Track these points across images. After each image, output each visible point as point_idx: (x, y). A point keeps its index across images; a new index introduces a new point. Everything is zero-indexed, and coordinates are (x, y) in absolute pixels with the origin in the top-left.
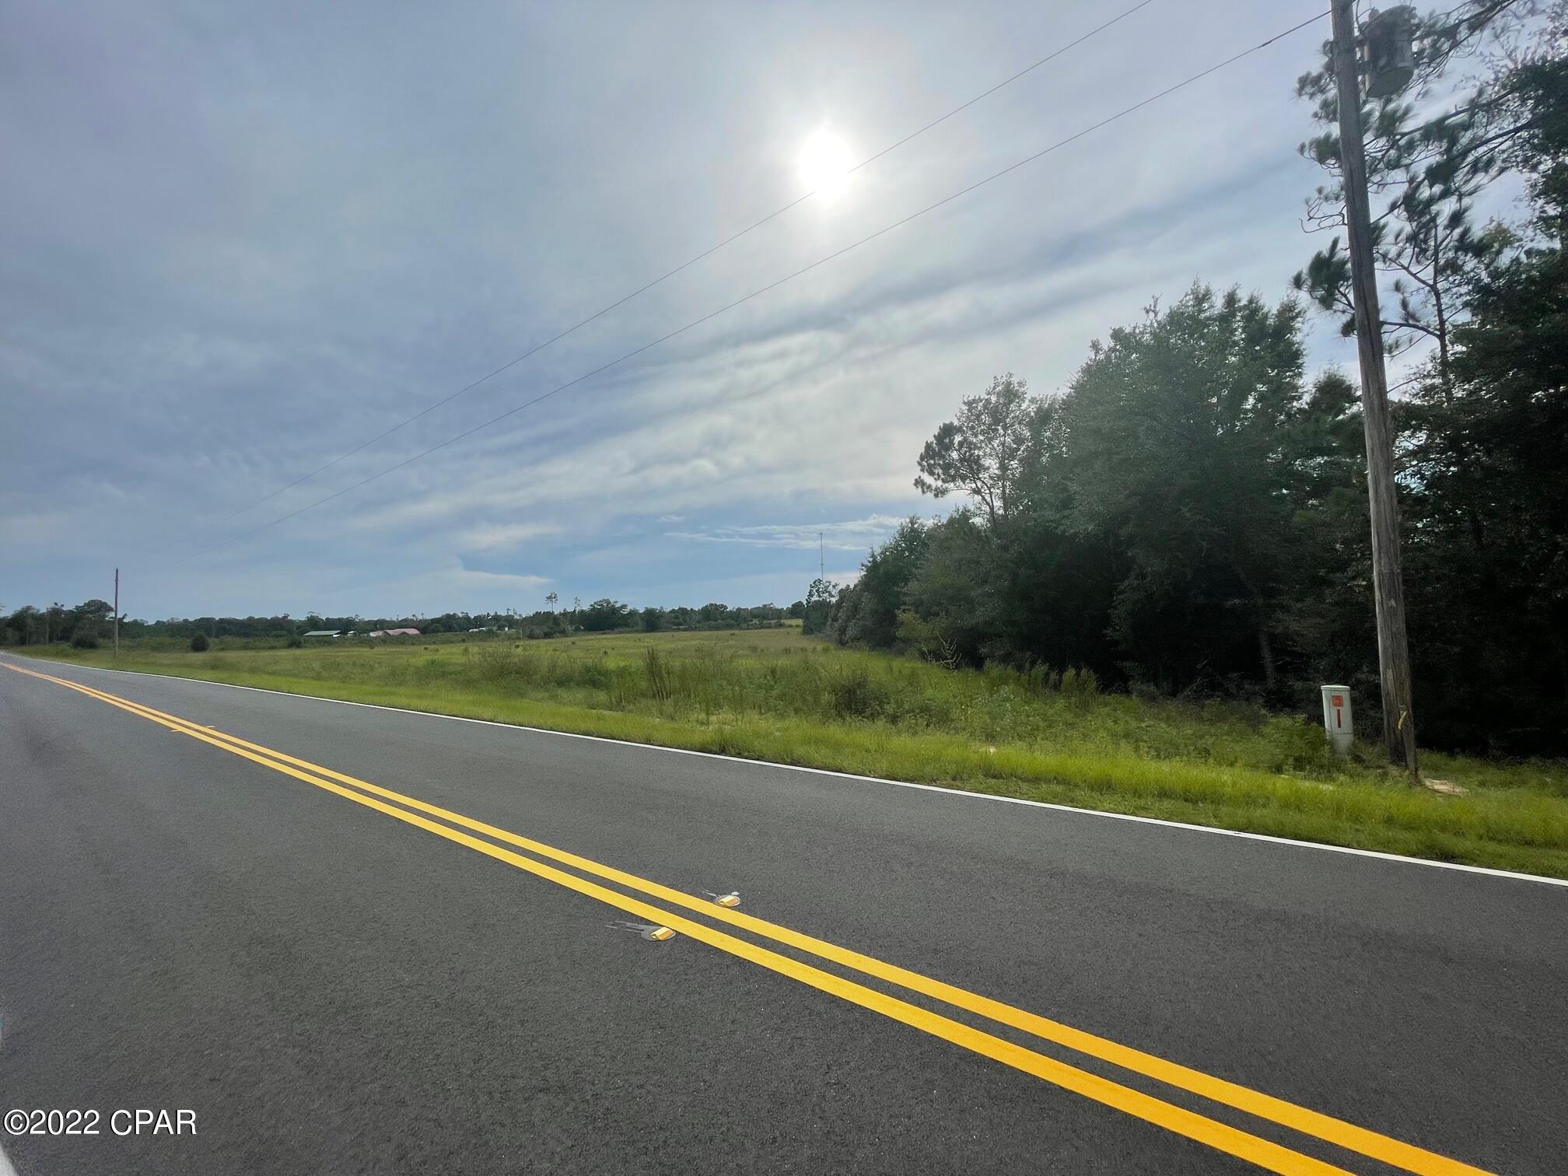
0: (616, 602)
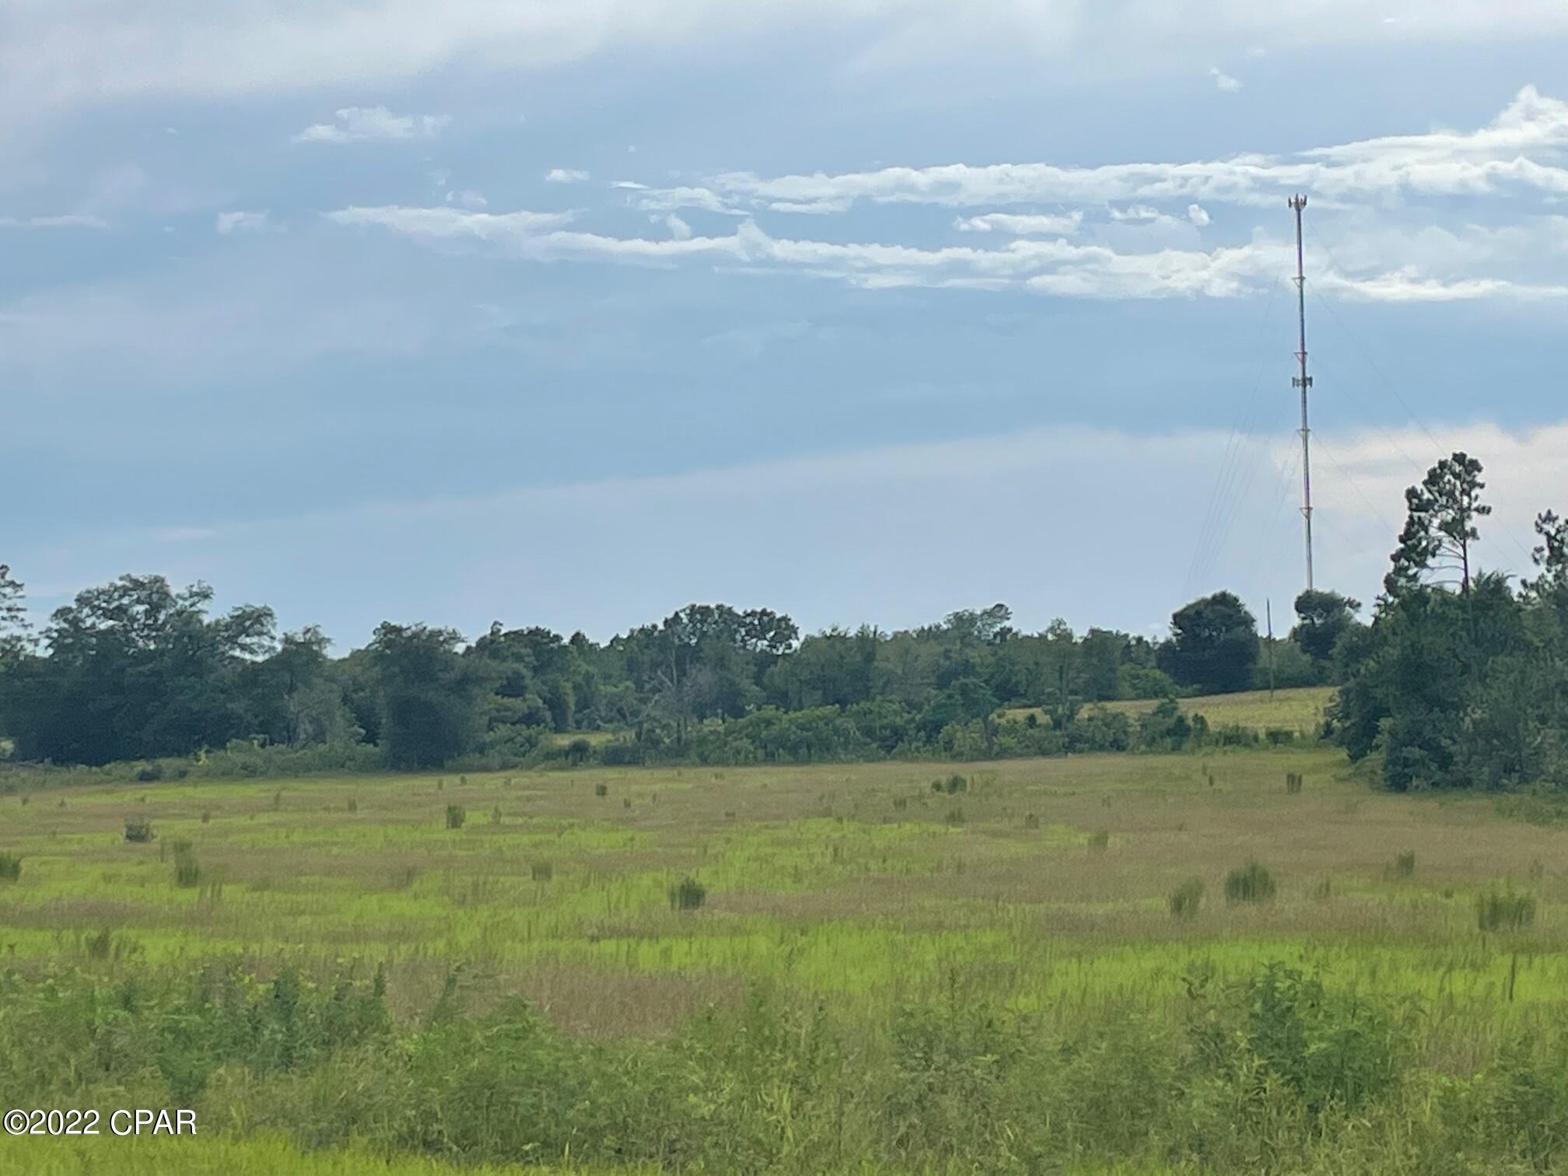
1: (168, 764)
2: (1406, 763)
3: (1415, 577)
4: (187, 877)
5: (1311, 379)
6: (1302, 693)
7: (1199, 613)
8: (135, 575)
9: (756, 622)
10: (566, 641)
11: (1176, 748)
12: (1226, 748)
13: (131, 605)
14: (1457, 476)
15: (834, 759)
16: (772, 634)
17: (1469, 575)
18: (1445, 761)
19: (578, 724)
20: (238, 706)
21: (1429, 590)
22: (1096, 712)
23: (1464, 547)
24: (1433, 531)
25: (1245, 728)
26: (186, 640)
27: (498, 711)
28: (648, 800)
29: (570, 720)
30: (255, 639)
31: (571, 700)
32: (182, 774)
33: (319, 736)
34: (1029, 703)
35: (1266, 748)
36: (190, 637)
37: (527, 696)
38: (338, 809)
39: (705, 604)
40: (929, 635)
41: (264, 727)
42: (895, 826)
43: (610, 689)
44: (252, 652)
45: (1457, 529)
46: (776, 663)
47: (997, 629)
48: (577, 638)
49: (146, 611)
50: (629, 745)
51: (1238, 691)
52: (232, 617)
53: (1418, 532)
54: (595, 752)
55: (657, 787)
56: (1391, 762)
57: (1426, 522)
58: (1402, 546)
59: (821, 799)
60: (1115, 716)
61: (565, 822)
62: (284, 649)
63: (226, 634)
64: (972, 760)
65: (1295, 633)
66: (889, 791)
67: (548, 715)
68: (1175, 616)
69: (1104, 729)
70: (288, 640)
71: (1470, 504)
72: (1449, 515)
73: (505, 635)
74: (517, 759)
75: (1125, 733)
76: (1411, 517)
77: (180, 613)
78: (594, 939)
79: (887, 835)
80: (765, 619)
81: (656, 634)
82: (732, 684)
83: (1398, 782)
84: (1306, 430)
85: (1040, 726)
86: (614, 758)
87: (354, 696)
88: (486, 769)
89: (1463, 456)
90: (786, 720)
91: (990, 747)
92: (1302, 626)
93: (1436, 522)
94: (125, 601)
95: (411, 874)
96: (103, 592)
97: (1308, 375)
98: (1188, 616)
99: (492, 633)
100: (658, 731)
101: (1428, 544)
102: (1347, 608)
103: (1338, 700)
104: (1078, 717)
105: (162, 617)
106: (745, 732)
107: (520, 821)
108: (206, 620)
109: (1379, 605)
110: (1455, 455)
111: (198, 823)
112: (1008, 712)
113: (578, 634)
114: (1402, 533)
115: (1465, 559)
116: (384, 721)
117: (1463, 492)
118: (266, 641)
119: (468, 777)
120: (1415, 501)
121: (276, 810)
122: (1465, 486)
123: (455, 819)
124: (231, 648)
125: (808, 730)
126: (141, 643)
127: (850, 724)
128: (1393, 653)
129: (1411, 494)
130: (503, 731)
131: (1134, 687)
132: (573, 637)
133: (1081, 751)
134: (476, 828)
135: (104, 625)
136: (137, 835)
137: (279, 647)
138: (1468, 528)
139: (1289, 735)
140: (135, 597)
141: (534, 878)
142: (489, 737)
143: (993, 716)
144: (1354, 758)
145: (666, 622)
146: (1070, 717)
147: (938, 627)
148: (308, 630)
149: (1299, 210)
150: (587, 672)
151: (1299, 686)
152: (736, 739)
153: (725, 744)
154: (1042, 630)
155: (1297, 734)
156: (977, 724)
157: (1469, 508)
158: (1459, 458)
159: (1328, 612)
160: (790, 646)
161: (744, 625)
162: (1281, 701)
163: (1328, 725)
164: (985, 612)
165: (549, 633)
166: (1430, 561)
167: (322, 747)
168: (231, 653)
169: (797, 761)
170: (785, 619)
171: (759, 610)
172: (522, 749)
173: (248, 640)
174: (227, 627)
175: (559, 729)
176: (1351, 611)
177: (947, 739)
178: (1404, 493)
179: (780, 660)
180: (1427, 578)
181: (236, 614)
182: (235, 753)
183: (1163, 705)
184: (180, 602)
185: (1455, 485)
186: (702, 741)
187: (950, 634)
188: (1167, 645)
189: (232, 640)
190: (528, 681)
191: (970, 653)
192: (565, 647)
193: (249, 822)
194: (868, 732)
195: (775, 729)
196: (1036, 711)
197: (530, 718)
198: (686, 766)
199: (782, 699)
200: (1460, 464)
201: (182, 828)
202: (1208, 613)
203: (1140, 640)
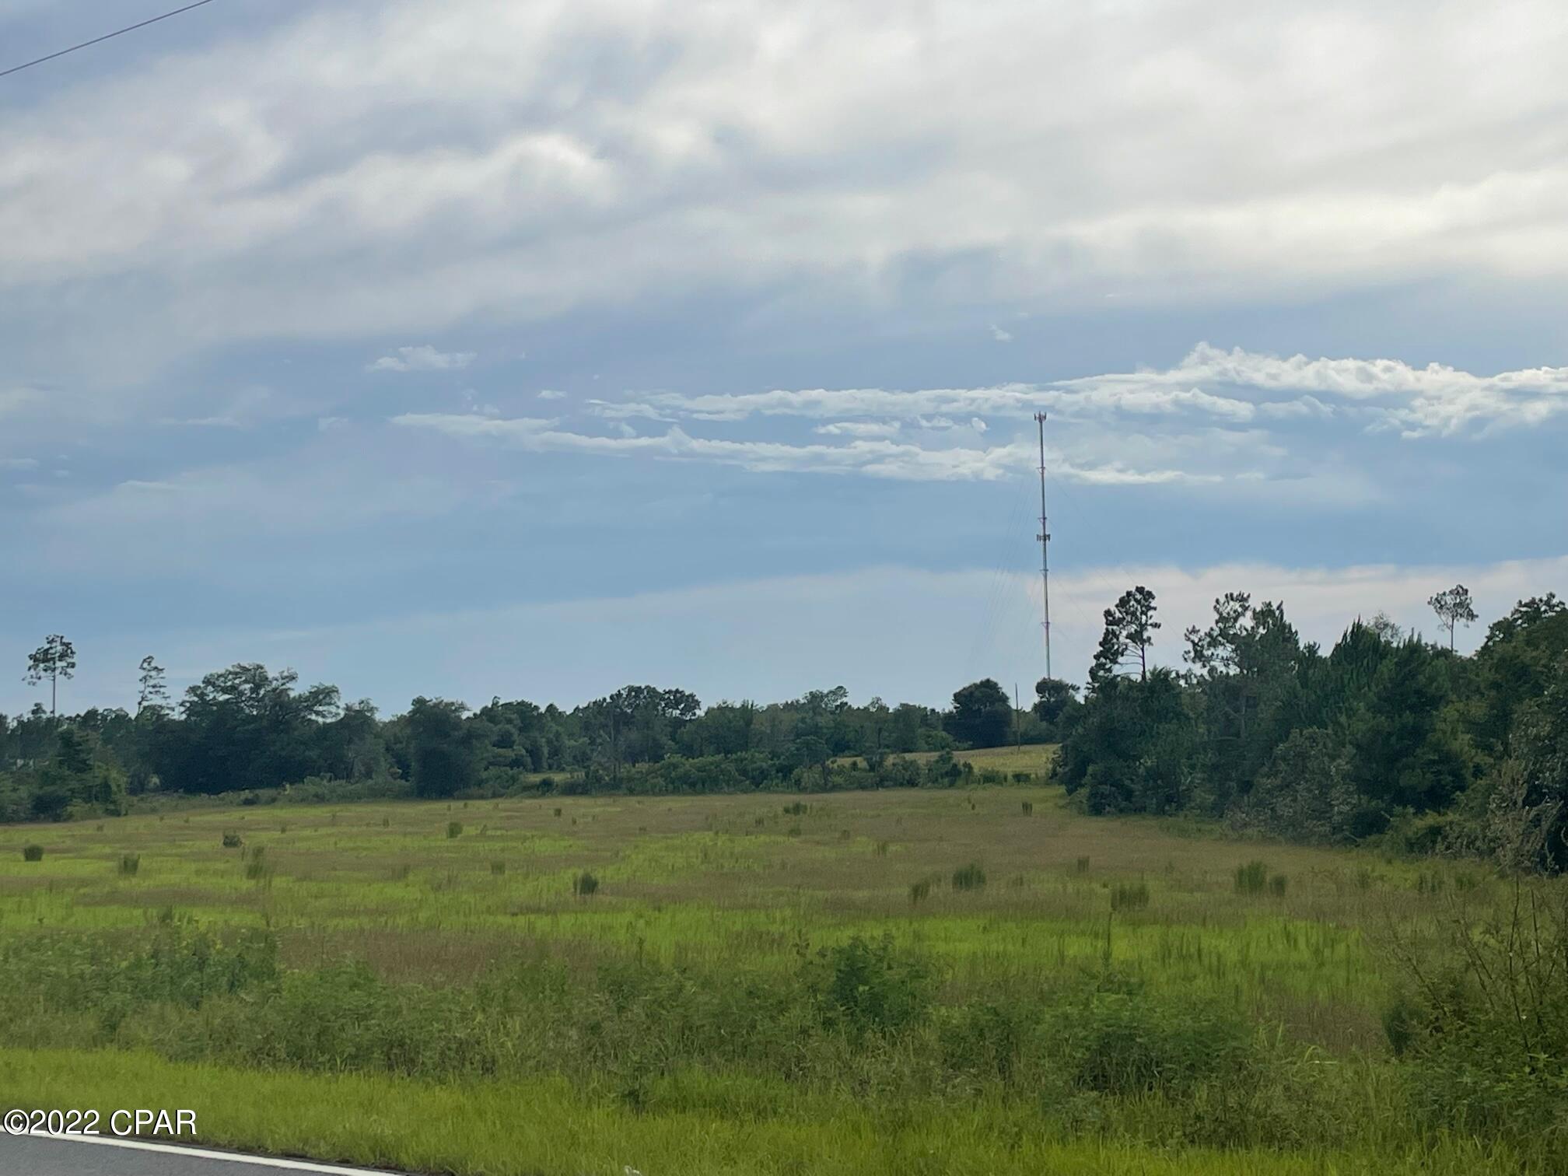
0: (292, 678)
1: (265, 793)
2: (1103, 796)
3: (1110, 670)
4: (253, 872)
5: (1049, 536)
6: (1039, 747)
7: (971, 693)
8: (242, 664)
9: (672, 697)
10: (543, 710)
11: (952, 785)
12: (985, 785)
13: (240, 684)
14: (1138, 602)
15: (720, 791)
16: (682, 705)
17: (1146, 669)
18: (1129, 795)
19: (550, 767)
20: (313, 754)
21: (1119, 679)
22: (898, 761)
23: (1143, 650)
24: (1122, 639)
25: (998, 772)
26: (278, 708)
27: (494, 757)
28: (590, 819)
29: (545, 765)
30: (325, 708)
31: (546, 750)
32: (274, 800)
33: (368, 775)
34: (855, 753)
35: (1012, 785)
36: (280, 707)
37: (515, 747)
38: (376, 825)
39: (638, 685)
40: (789, 707)
41: (330, 769)
42: (753, 837)
43: (572, 743)
44: (324, 716)
45: (1137, 637)
46: (685, 726)
47: (838, 703)
48: (551, 708)
49: (251, 688)
50: (581, 781)
51: (998, 746)
52: (310, 693)
53: (1112, 639)
54: (557, 786)
55: (597, 810)
56: (1093, 795)
57: (1118, 633)
58: (1102, 649)
59: (707, 819)
60: (912, 762)
61: (529, 834)
62: (346, 714)
63: (305, 704)
64: (813, 792)
65: (1036, 707)
66: (754, 814)
67: (529, 760)
68: (955, 695)
69: (903, 771)
70: (348, 708)
71: (1147, 621)
72: (1133, 628)
73: (502, 705)
74: (503, 791)
75: (918, 774)
76: (1107, 629)
77: (274, 690)
78: (514, 914)
79: (744, 843)
80: (678, 695)
81: (605, 704)
82: (654, 740)
83: (1097, 809)
84: (1046, 570)
85: (860, 769)
86: (571, 790)
87: (394, 746)
88: (482, 797)
89: (1143, 588)
90: (689, 764)
91: (826, 784)
92: (1041, 703)
93: (1125, 633)
94: (237, 681)
95: (406, 870)
96: (221, 676)
97: (1047, 533)
98: (965, 696)
99: (493, 704)
100: (601, 772)
101: (1119, 647)
102: (1071, 691)
103: (1060, 752)
104: (885, 763)
105: (262, 692)
106: (659, 773)
107: (499, 833)
108: (292, 694)
109: (1089, 689)
110: (1137, 588)
111: (277, 834)
112: (838, 759)
113: (551, 705)
114: (1101, 640)
115: (1143, 658)
116: (413, 764)
117: (1142, 613)
118: (333, 709)
119: (470, 802)
120: (1111, 618)
121: (334, 825)
122: (1144, 609)
123: (454, 831)
124: (311, 714)
125: (705, 771)
126: (247, 711)
127: (732, 767)
128: (1094, 720)
129: (1108, 613)
130: (493, 771)
131: (927, 743)
132: (548, 707)
133: (887, 787)
134: (469, 838)
135: (222, 697)
136: (230, 842)
137: (342, 713)
138: (1145, 637)
139: (1027, 776)
140: (244, 678)
141: (493, 872)
142: (484, 775)
143: (828, 762)
144: (1070, 792)
145: (612, 697)
146: (880, 764)
147: (797, 701)
148: (362, 702)
149: (1041, 422)
150: (557, 731)
151: (1037, 743)
152: (653, 778)
153: (647, 781)
154: (866, 705)
155: (1033, 776)
156: (818, 768)
157: (1146, 624)
158: (1140, 590)
159: (1058, 693)
160: (694, 714)
161: (664, 700)
162: (1024, 753)
163: (1054, 770)
164: (831, 692)
165: (531, 704)
166: (1120, 659)
167: (370, 782)
168: (309, 717)
169: (696, 793)
170: (692, 696)
171: (674, 689)
172: (507, 785)
173: (321, 708)
174: (307, 699)
175: (535, 771)
176: (1074, 693)
177: (797, 778)
178: (1103, 613)
179: (688, 724)
180: (1117, 670)
181: (313, 690)
182: (310, 785)
183: (942, 755)
184: (275, 682)
185: (1137, 609)
186: (630, 779)
187: (807, 707)
188: (950, 715)
189: (310, 709)
190: (516, 737)
191: (819, 719)
192: (541, 714)
193: (313, 833)
194: (744, 772)
195: (681, 770)
196: (859, 760)
197: (516, 763)
198: (619, 795)
199: (688, 751)
200: (1140, 594)
201: (264, 838)
202: (977, 694)
203: (933, 710)
